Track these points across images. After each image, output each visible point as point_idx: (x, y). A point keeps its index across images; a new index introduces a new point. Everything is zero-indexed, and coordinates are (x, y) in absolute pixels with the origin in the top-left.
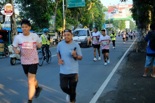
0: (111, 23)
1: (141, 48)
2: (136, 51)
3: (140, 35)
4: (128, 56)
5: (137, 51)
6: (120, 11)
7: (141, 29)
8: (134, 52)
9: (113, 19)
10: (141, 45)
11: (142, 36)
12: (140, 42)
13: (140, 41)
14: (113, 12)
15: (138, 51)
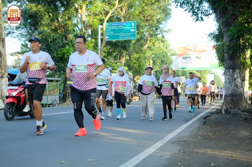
0: (182, 76)
1: (230, 105)
2: (221, 112)
3: (229, 83)
4: (204, 119)
5: (223, 112)
6: (198, 56)
7: (231, 70)
8: (218, 113)
9: (185, 68)
10: (232, 100)
11: (234, 84)
12: (230, 95)
13: (230, 92)
14: (185, 56)
15: (226, 111)
